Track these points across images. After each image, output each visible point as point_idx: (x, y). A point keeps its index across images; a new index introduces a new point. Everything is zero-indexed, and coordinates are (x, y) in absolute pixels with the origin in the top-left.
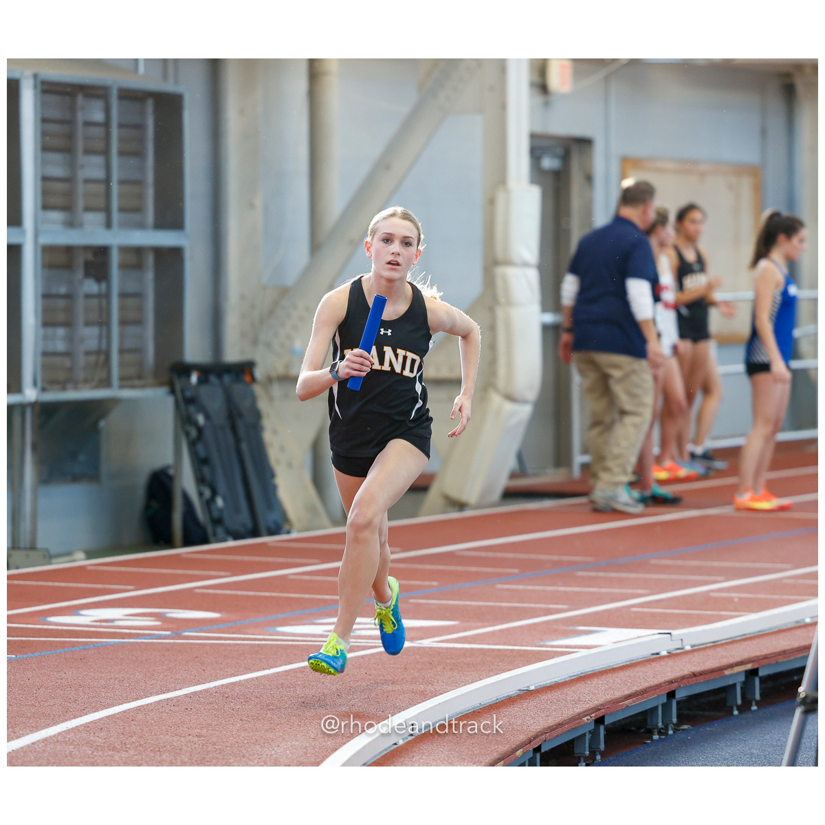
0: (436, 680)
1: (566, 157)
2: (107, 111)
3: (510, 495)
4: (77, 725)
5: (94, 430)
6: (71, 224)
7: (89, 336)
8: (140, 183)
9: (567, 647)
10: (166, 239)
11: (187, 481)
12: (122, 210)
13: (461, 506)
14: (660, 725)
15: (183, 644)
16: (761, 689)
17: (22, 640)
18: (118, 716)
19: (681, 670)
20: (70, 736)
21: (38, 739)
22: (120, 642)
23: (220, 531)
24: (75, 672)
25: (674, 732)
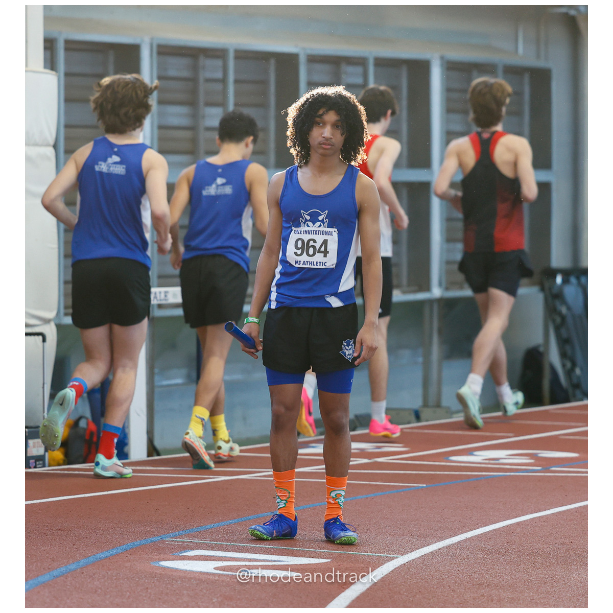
4: (472, 536)
11: (554, 357)
15: (550, 476)
17: (431, 474)
18: (502, 530)
20: (467, 544)
21: (443, 546)
22: (504, 475)
23: (578, 392)
24: (470, 497)
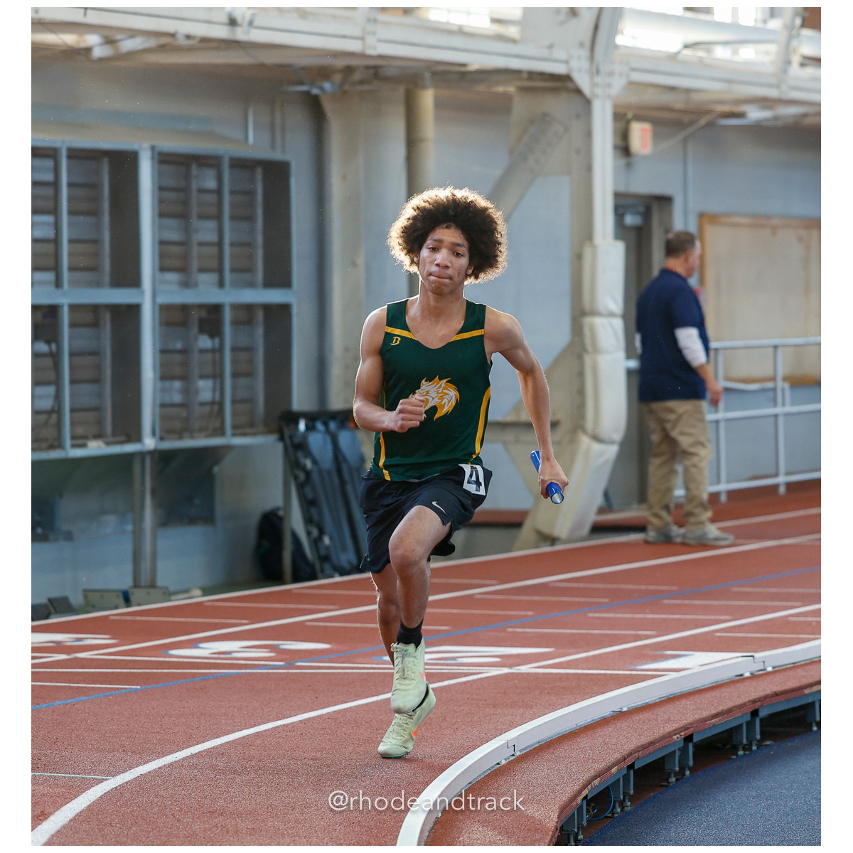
0: (534, 704)
1: (647, 214)
2: (219, 178)
3: (598, 529)
4: (200, 750)
5: (209, 475)
6: (186, 284)
7: (205, 389)
8: (249, 245)
9: (656, 670)
10: (275, 296)
11: (296, 522)
12: (233, 270)
13: (553, 540)
14: (745, 741)
15: (296, 673)
17: (145, 672)
18: (237, 742)
19: (764, 690)
20: (194, 761)
21: (164, 764)
22: (238, 673)
23: (327, 567)
24: (196, 702)
25: (758, 748)
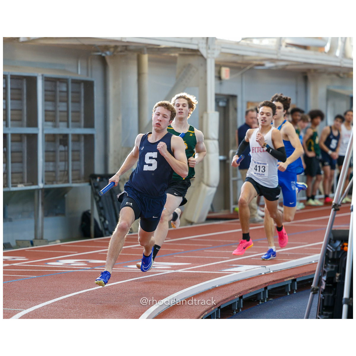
0: (183, 284)
1: (227, 102)
2: (67, 87)
3: (209, 219)
4: (58, 300)
5: (63, 198)
6: (55, 126)
7: (61, 165)
8: (79, 112)
9: (229, 272)
10: (88, 131)
11: (96, 215)
12: (72, 121)
13: (192, 223)
14: (262, 298)
15: (95, 272)
16: (297, 286)
17: (38, 271)
19: (269, 279)
20: (56, 304)
22: (73, 271)
23: (107, 232)
24: (57, 282)
25: (267, 301)
